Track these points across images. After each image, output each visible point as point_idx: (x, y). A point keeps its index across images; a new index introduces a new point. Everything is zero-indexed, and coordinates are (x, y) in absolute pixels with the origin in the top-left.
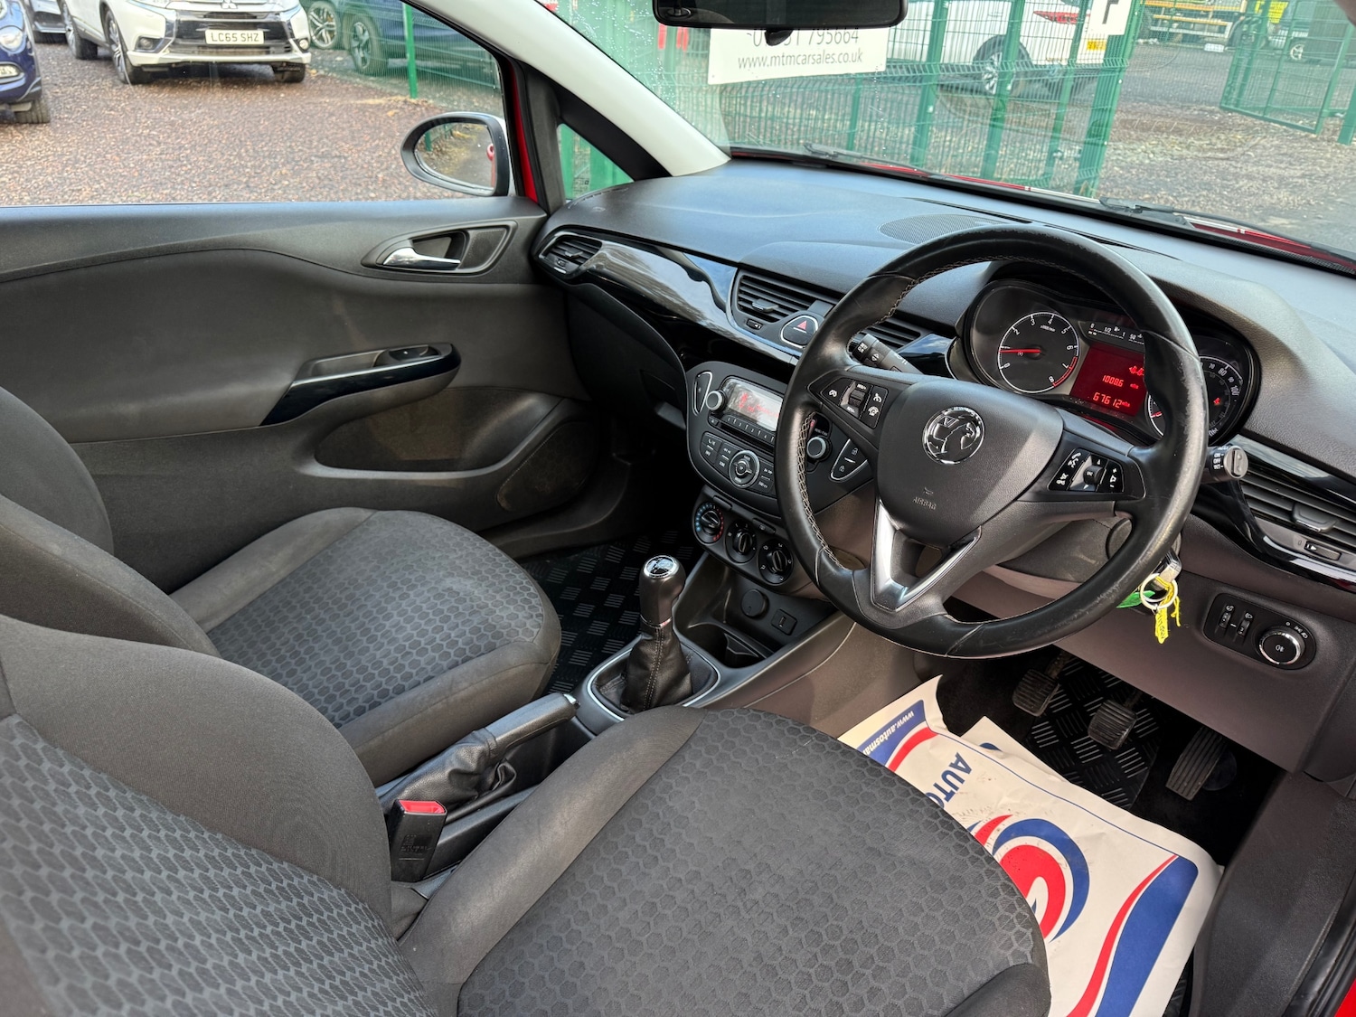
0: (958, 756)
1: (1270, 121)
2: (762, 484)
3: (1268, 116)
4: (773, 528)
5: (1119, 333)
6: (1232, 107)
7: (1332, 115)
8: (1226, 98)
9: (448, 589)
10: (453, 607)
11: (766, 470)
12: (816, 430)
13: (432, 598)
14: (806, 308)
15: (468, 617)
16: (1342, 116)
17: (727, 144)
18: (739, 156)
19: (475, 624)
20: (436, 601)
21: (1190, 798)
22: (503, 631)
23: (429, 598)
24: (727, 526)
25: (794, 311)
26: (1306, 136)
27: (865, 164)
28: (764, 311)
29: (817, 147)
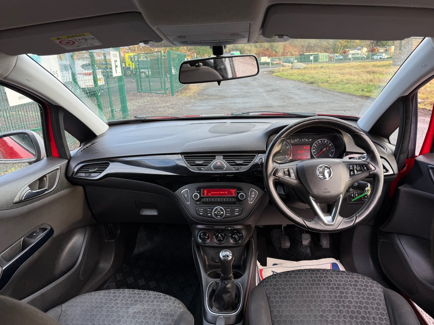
0: (272, 271)
1: (152, 93)
2: (228, 215)
3: (151, 92)
4: (232, 227)
5: (299, 140)
6: (140, 91)
7: (167, 89)
8: (138, 89)
9: (134, 312)
10: (144, 317)
11: (227, 210)
12: (238, 191)
13: (132, 320)
14: (215, 159)
15: (154, 317)
16: (170, 89)
17: (107, 122)
18: (111, 125)
19: (160, 317)
20: (135, 320)
21: (329, 247)
22: (171, 313)
23: (131, 321)
24: (212, 235)
25: (212, 161)
26: (163, 96)
27: (155, 118)
28: (201, 164)
29: (139, 116)
